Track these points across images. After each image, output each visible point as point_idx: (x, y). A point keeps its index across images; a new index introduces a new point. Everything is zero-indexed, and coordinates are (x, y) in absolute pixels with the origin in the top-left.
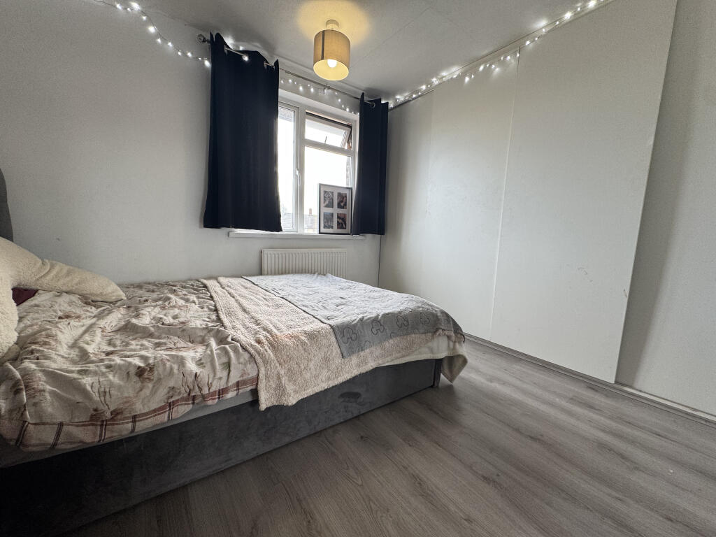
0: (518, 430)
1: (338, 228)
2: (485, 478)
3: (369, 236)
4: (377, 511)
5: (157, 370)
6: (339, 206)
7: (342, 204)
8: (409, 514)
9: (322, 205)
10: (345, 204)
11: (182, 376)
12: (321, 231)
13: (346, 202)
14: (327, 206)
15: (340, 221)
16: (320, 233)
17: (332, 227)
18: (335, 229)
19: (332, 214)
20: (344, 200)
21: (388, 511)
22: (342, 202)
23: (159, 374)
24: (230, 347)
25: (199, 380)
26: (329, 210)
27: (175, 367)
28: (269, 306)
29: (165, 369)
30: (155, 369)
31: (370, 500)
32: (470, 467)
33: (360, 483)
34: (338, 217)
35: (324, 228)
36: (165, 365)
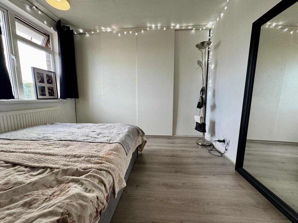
0: (168, 156)
1: (49, 96)
2: (175, 172)
3: (69, 99)
4: (167, 201)
5: (73, 212)
6: (48, 82)
7: (50, 81)
8: (174, 194)
9: (37, 81)
10: (52, 81)
11: (91, 203)
12: (39, 98)
13: (52, 80)
14: (40, 82)
15: (50, 91)
16: (38, 99)
17: (45, 95)
18: (47, 96)
19: (44, 87)
20: (51, 79)
21: (169, 199)
22: (50, 80)
23: (76, 214)
24: (91, 173)
25: (100, 199)
26: (42, 85)
27: (81, 202)
28: (58, 148)
29: (76, 208)
30: (71, 212)
31: (162, 200)
32: (170, 172)
33: (154, 199)
34: (49, 89)
35: (40, 95)
36: (73, 206)
